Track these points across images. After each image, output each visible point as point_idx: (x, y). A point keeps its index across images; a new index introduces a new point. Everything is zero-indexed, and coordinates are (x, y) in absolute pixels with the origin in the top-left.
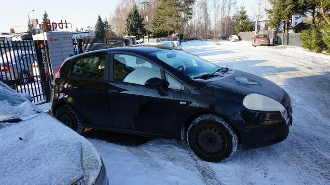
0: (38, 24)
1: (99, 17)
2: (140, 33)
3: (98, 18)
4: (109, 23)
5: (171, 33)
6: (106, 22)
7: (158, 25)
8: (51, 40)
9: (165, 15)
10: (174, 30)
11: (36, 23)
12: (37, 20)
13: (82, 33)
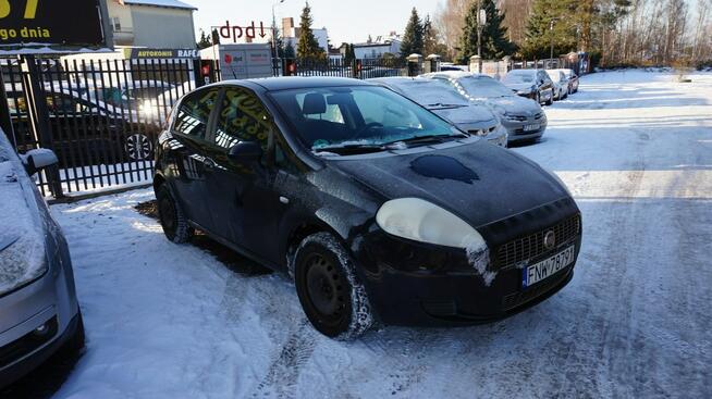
0: (292, 26)
1: (414, 12)
2: (493, 48)
3: (411, 15)
4: (434, 26)
5: (567, 49)
6: (428, 24)
7: (540, 30)
8: (228, 59)
9: (559, 7)
10: (575, 44)
11: (289, 24)
12: (292, 19)
13: (378, 45)
